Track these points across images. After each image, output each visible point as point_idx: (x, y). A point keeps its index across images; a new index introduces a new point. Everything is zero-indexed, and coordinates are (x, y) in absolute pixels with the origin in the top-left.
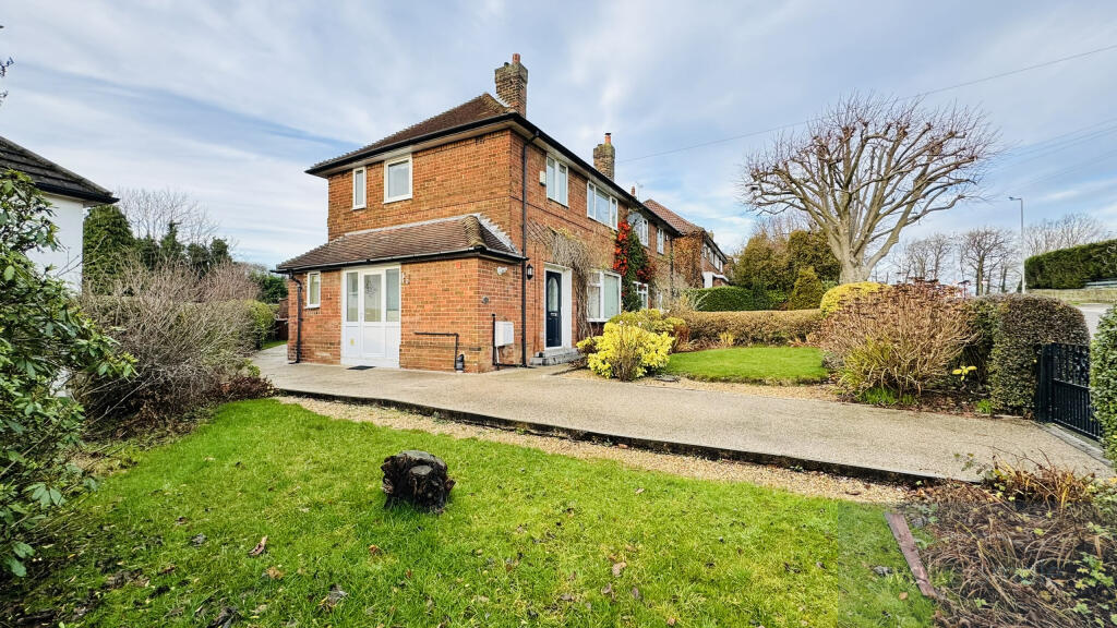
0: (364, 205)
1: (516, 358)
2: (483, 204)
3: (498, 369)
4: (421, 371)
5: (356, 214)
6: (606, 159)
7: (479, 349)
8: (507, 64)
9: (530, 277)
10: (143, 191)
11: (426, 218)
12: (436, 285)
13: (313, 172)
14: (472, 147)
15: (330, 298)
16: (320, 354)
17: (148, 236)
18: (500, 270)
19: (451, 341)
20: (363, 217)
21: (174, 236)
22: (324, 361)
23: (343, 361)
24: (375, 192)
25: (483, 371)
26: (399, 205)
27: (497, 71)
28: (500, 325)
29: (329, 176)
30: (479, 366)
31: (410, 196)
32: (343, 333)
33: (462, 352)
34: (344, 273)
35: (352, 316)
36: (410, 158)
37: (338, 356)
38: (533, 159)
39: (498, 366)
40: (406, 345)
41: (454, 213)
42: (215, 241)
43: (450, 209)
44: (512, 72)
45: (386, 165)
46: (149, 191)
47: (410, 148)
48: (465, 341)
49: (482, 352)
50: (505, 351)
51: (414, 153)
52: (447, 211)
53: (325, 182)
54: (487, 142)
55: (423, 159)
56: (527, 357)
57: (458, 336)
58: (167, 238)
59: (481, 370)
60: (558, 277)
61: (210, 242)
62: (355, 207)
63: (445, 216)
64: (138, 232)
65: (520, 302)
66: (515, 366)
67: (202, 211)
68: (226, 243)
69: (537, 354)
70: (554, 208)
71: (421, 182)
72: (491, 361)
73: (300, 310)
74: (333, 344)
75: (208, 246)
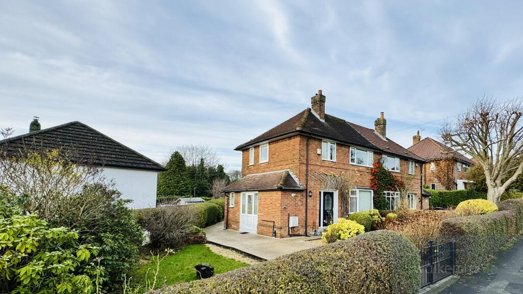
0: (253, 164)
1: (302, 231)
2: (290, 166)
3: (291, 237)
4: (263, 236)
5: (250, 167)
6: (381, 126)
7: (281, 228)
8: (317, 94)
9: (310, 196)
10: (192, 146)
11: (272, 170)
12: (268, 201)
13: (237, 149)
14: (288, 142)
15: (237, 203)
16: (234, 226)
17: (193, 165)
18: (293, 195)
19: (272, 224)
20: (253, 168)
21: (203, 165)
22: (234, 229)
23: (240, 229)
24: (257, 158)
25: (283, 237)
26: (264, 164)
27: (312, 98)
28: (291, 218)
29: (243, 151)
30: (281, 235)
31: (267, 161)
32: (241, 218)
33: (275, 229)
34: (242, 193)
35: (243, 212)
36: (268, 145)
37: (238, 227)
38: (313, 144)
39: (291, 236)
40: (260, 225)
41: (281, 169)
42: (219, 166)
43: (280, 167)
44: (318, 98)
45: (260, 147)
46: (194, 145)
47: (268, 141)
48: (276, 224)
49: (283, 230)
50: (295, 229)
51: (269, 143)
52: (279, 168)
53: (241, 152)
54: (292, 140)
55: (272, 146)
56: (308, 232)
57: (274, 222)
58: (200, 166)
59: (282, 237)
60: (332, 194)
61: (217, 166)
62: (250, 164)
63: (278, 170)
64: (188, 164)
65: (305, 208)
66: (301, 235)
67: (214, 153)
68: (223, 167)
69: (314, 230)
70: (326, 164)
71: (271, 155)
72: (287, 233)
73: (228, 208)
74: (237, 222)
75: (216, 168)
